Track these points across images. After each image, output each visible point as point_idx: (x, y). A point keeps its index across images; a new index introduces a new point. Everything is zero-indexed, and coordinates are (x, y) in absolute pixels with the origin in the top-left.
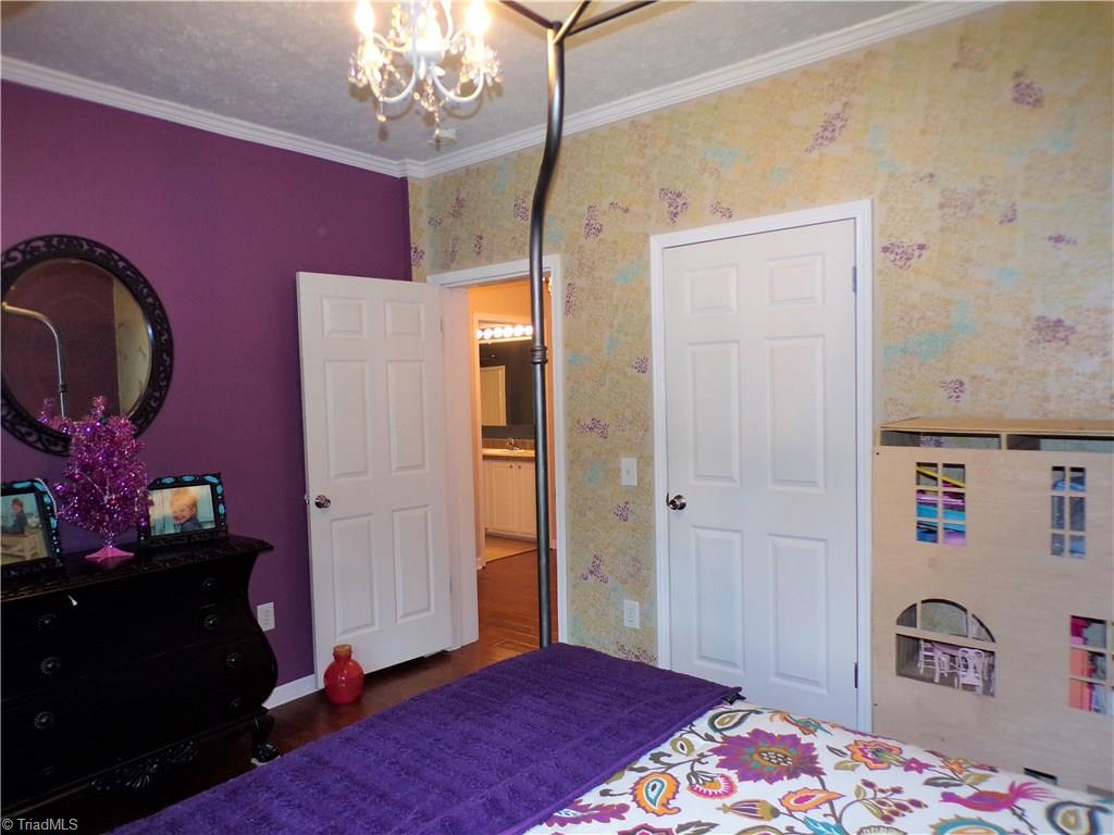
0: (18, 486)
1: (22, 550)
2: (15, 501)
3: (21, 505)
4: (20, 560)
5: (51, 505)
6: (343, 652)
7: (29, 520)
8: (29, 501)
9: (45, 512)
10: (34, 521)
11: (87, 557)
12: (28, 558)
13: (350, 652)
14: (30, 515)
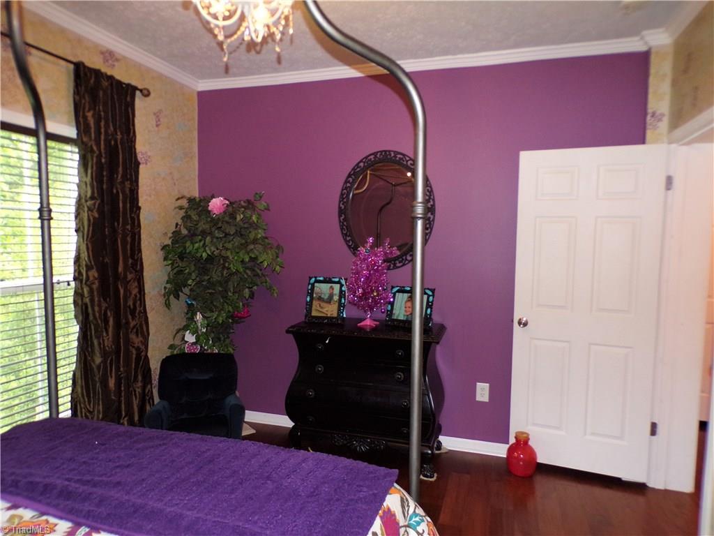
0: (333, 280)
1: (327, 311)
2: (331, 287)
3: (333, 289)
4: (325, 315)
5: (345, 291)
6: (522, 437)
7: (334, 297)
8: (337, 287)
9: (342, 293)
10: (336, 298)
11: (359, 324)
12: (329, 315)
13: (529, 439)
14: (336, 294)
